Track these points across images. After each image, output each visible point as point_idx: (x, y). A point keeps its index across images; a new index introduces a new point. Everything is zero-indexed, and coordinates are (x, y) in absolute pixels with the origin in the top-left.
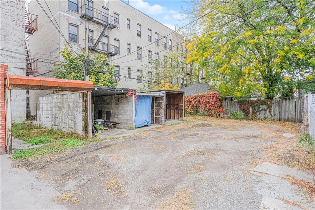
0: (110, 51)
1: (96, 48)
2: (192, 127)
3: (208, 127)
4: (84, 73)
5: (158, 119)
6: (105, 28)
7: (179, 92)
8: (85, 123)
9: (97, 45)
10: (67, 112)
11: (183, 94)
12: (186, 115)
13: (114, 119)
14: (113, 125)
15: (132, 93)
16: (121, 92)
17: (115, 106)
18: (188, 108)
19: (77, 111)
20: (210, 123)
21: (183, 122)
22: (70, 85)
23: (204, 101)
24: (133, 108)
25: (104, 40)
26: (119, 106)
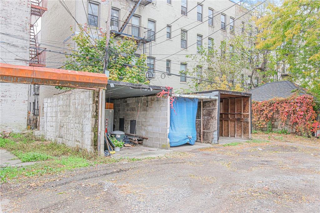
0: (142, 36)
1: (123, 32)
2: (263, 150)
3: (292, 151)
4: (103, 66)
5: (207, 135)
6: (135, 4)
7: (243, 95)
8: (95, 134)
9: (124, 29)
10: (74, 119)
11: (249, 97)
12: (254, 131)
13: (141, 132)
14: (139, 140)
15: (166, 94)
16: (149, 90)
17: (142, 113)
18: (258, 121)
19: (85, 117)
20: (295, 145)
21: (248, 142)
22: (74, 78)
23: (286, 110)
24: (167, 115)
25: (134, 21)
26: (147, 113)
